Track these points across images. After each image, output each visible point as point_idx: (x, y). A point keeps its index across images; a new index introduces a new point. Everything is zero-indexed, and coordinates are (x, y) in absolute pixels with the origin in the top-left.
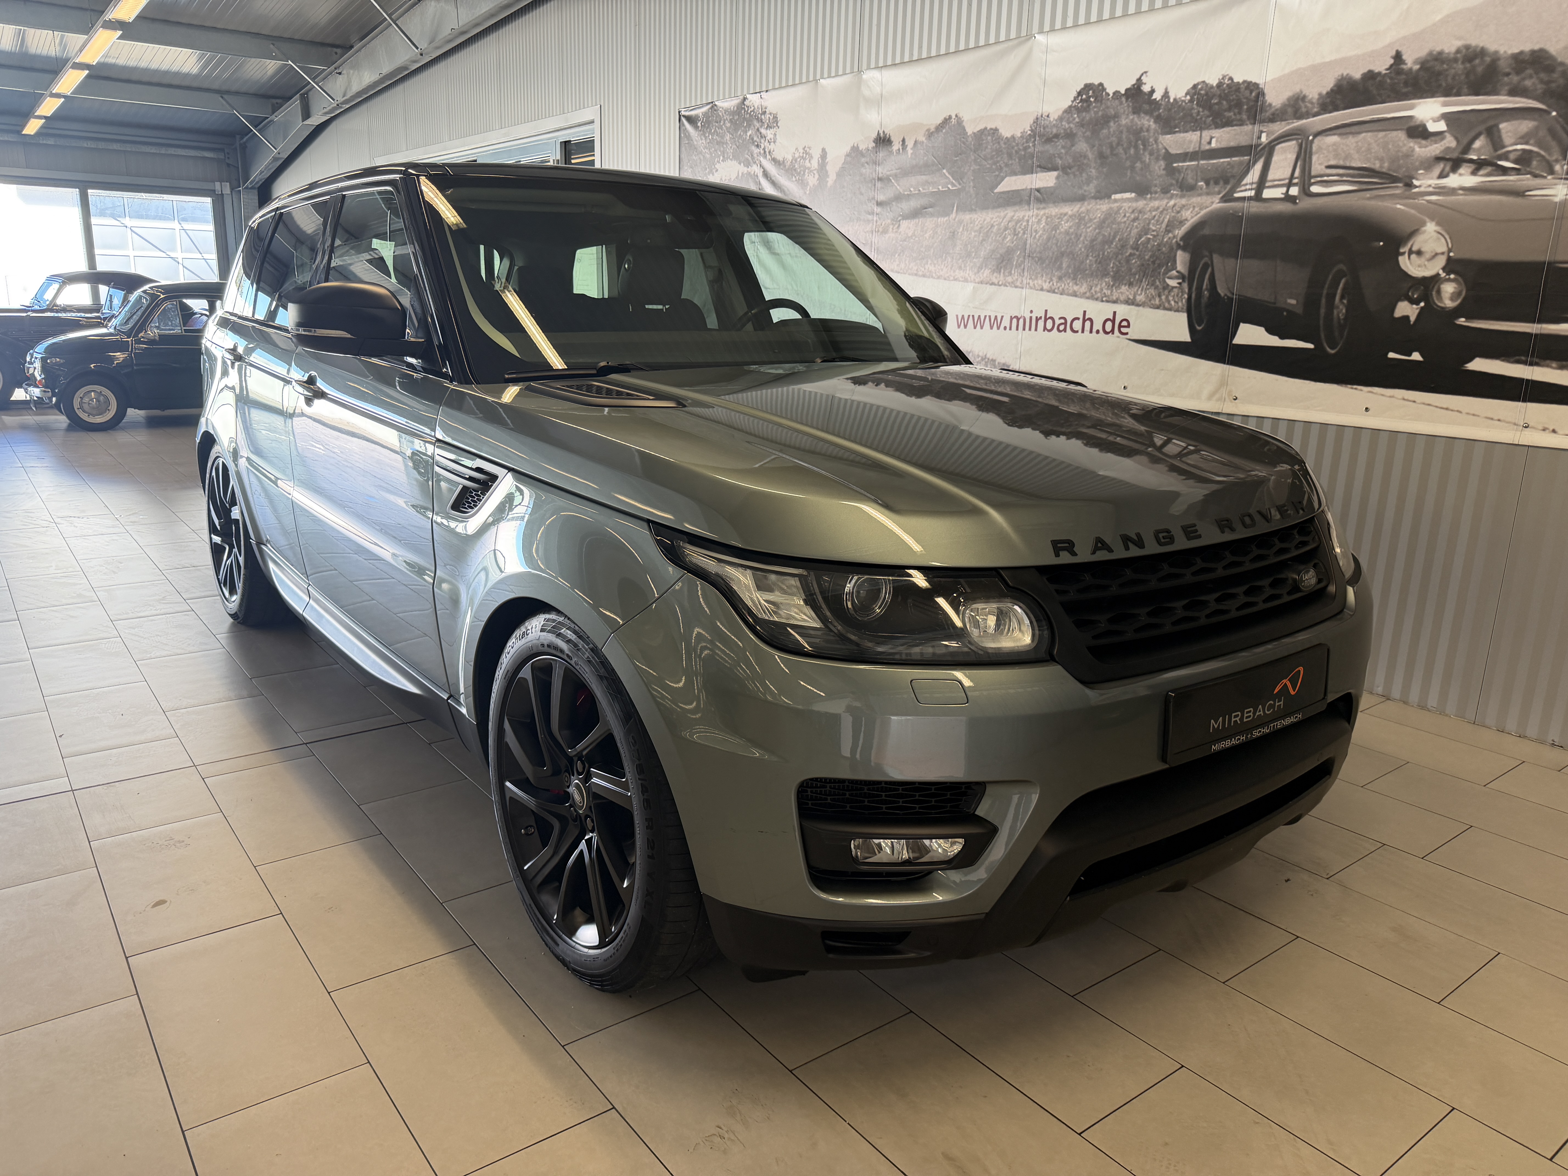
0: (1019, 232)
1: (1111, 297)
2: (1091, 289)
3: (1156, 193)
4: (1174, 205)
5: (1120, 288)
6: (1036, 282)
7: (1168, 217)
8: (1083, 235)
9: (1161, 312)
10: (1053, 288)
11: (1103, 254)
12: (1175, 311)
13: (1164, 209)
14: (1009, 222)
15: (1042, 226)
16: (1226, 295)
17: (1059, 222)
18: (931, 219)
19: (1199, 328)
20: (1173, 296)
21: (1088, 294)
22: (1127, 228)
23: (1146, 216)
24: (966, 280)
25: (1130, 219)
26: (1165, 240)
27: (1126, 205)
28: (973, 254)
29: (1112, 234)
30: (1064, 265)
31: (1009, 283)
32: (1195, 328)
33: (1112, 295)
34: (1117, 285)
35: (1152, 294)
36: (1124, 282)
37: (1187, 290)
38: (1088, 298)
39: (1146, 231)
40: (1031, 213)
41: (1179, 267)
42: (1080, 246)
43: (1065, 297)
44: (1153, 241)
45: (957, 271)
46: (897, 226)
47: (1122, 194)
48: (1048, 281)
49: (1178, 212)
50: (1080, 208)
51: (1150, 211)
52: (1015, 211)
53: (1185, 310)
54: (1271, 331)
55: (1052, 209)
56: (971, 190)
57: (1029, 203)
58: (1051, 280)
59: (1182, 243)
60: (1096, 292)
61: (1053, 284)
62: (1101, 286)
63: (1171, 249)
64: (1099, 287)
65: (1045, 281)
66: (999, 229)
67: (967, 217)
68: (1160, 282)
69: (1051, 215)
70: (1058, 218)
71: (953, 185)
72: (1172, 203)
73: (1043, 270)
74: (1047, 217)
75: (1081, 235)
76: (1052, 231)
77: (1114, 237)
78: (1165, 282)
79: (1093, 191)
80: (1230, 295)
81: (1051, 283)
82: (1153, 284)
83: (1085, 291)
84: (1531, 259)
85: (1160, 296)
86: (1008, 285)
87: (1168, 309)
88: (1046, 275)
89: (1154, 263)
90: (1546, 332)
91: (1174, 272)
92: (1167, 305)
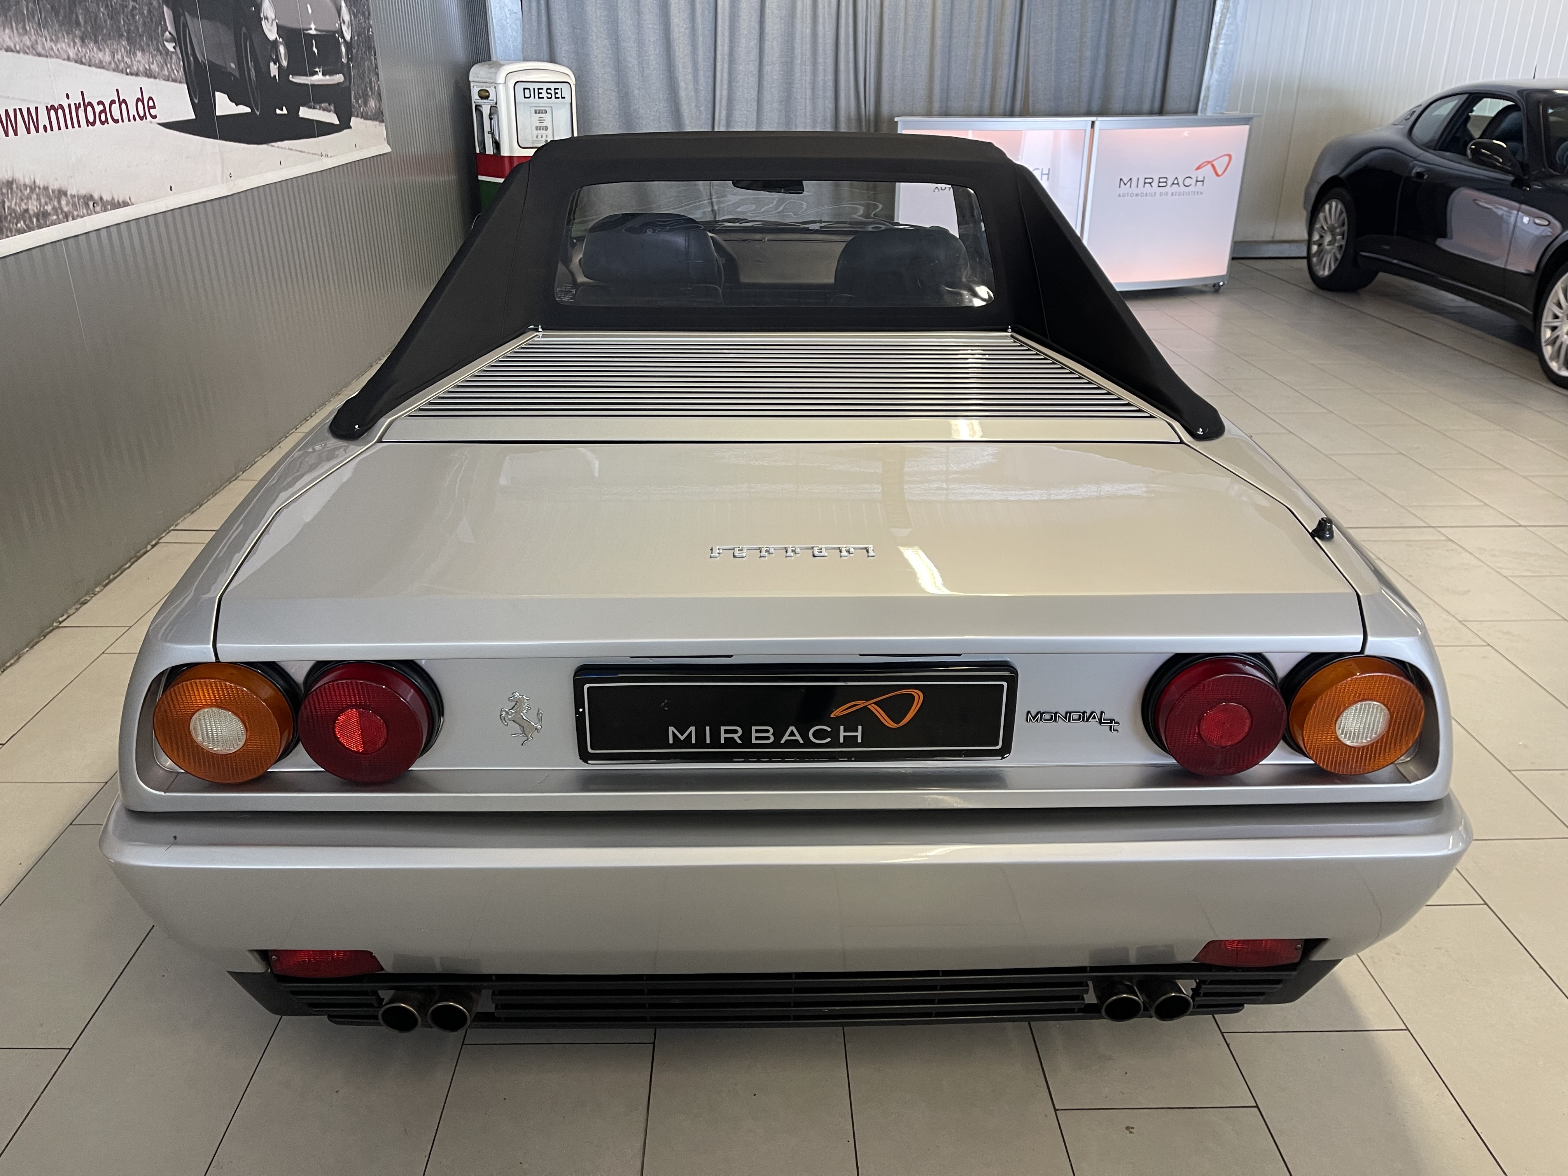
1: (132, 68)
2: (114, 57)
5: (137, 56)
6: (59, 45)
9: (171, 86)
10: (80, 55)
11: (112, 6)
12: (180, 83)
16: (202, 61)
19: (196, 100)
20: (175, 65)
21: (113, 65)
31: (28, 48)
32: (194, 101)
33: (132, 64)
34: (132, 49)
35: (160, 63)
36: (138, 46)
37: (181, 57)
38: (114, 70)
41: (168, 27)
43: (93, 69)
48: (72, 44)
53: (185, 81)
54: (231, 98)
60: (118, 60)
61: (78, 50)
62: (121, 53)
63: (159, 3)
64: (119, 53)
65: (69, 45)
68: (160, 45)
73: (60, 26)
78: (165, 46)
80: (204, 60)
81: (76, 48)
82: (158, 50)
83: (110, 59)
84: (295, 26)
85: (166, 65)
86: (28, 51)
87: (175, 81)
88: (67, 34)
89: (151, 20)
90: (312, 83)
91: (167, 33)
92: (173, 76)
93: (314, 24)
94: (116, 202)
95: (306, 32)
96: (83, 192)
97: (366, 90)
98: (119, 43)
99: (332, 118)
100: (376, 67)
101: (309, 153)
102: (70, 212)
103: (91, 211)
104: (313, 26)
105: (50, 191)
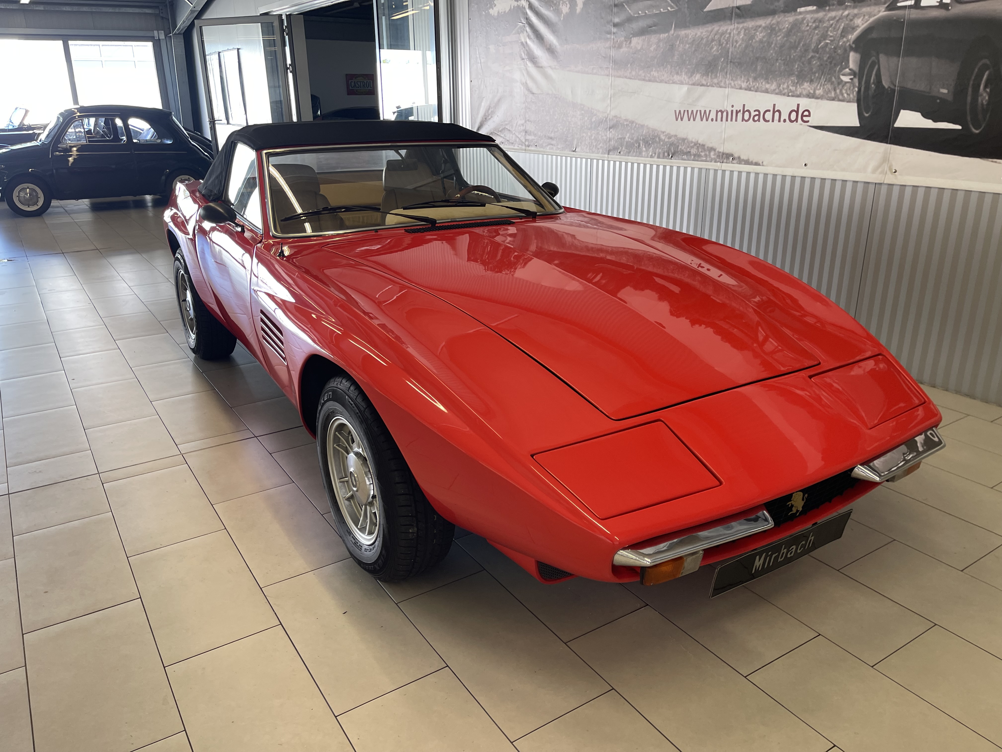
0: (723, 42)
1: (796, 92)
2: (780, 86)
3: (833, 5)
4: (848, 15)
5: (803, 85)
6: (736, 82)
7: (843, 24)
8: (774, 42)
9: (836, 103)
10: (750, 86)
11: (790, 57)
12: (847, 102)
13: (840, 19)
14: (715, 35)
15: (741, 37)
16: (889, 87)
17: (755, 33)
18: (655, 35)
19: (867, 115)
20: (846, 90)
21: (777, 91)
22: (810, 35)
23: (824, 25)
24: (682, 83)
25: (812, 28)
26: (841, 43)
27: (809, 16)
28: (688, 62)
29: (797, 40)
30: (759, 68)
31: (715, 84)
32: (863, 115)
33: (796, 90)
34: (800, 82)
35: (828, 89)
36: (807, 80)
37: (857, 85)
38: (777, 94)
39: (824, 36)
40: (732, 27)
41: (851, 65)
42: (771, 52)
44: (830, 45)
45: (675, 76)
46: (629, 42)
47: (806, 8)
48: (746, 81)
49: (851, 20)
50: (772, 21)
51: (828, 20)
52: (720, 26)
53: (855, 101)
54: (926, 115)
55: (749, 23)
56: (686, 10)
57: (731, 19)
58: (748, 80)
59: (854, 46)
60: (783, 89)
61: (750, 84)
62: (787, 84)
63: (845, 50)
64: (786, 84)
65: (744, 82)
66: (707, 41)
67: (683, 32)
68: (835, 78)
69: (748, 28)
70: (754, 30)
71: (672, 7)
72: (846, 13)
73: (742, 72)
74: (745, 30)
75: (772, 43)
76: (749, 40)
77: (799, 43)
78: (839, 78)
79: (782, 6)
81: (748, 83)
82: (830, 80)
83: (775, 88)
85: (835, 90)
86: (714, 85)
88: (744, 76)
89: (831, 63)
91: (847, 70)
92: (841, 97)
94: (750, 161)
96: (726, 151)
102: (714, 159)
103: (730, 161)
105: (706, 147)
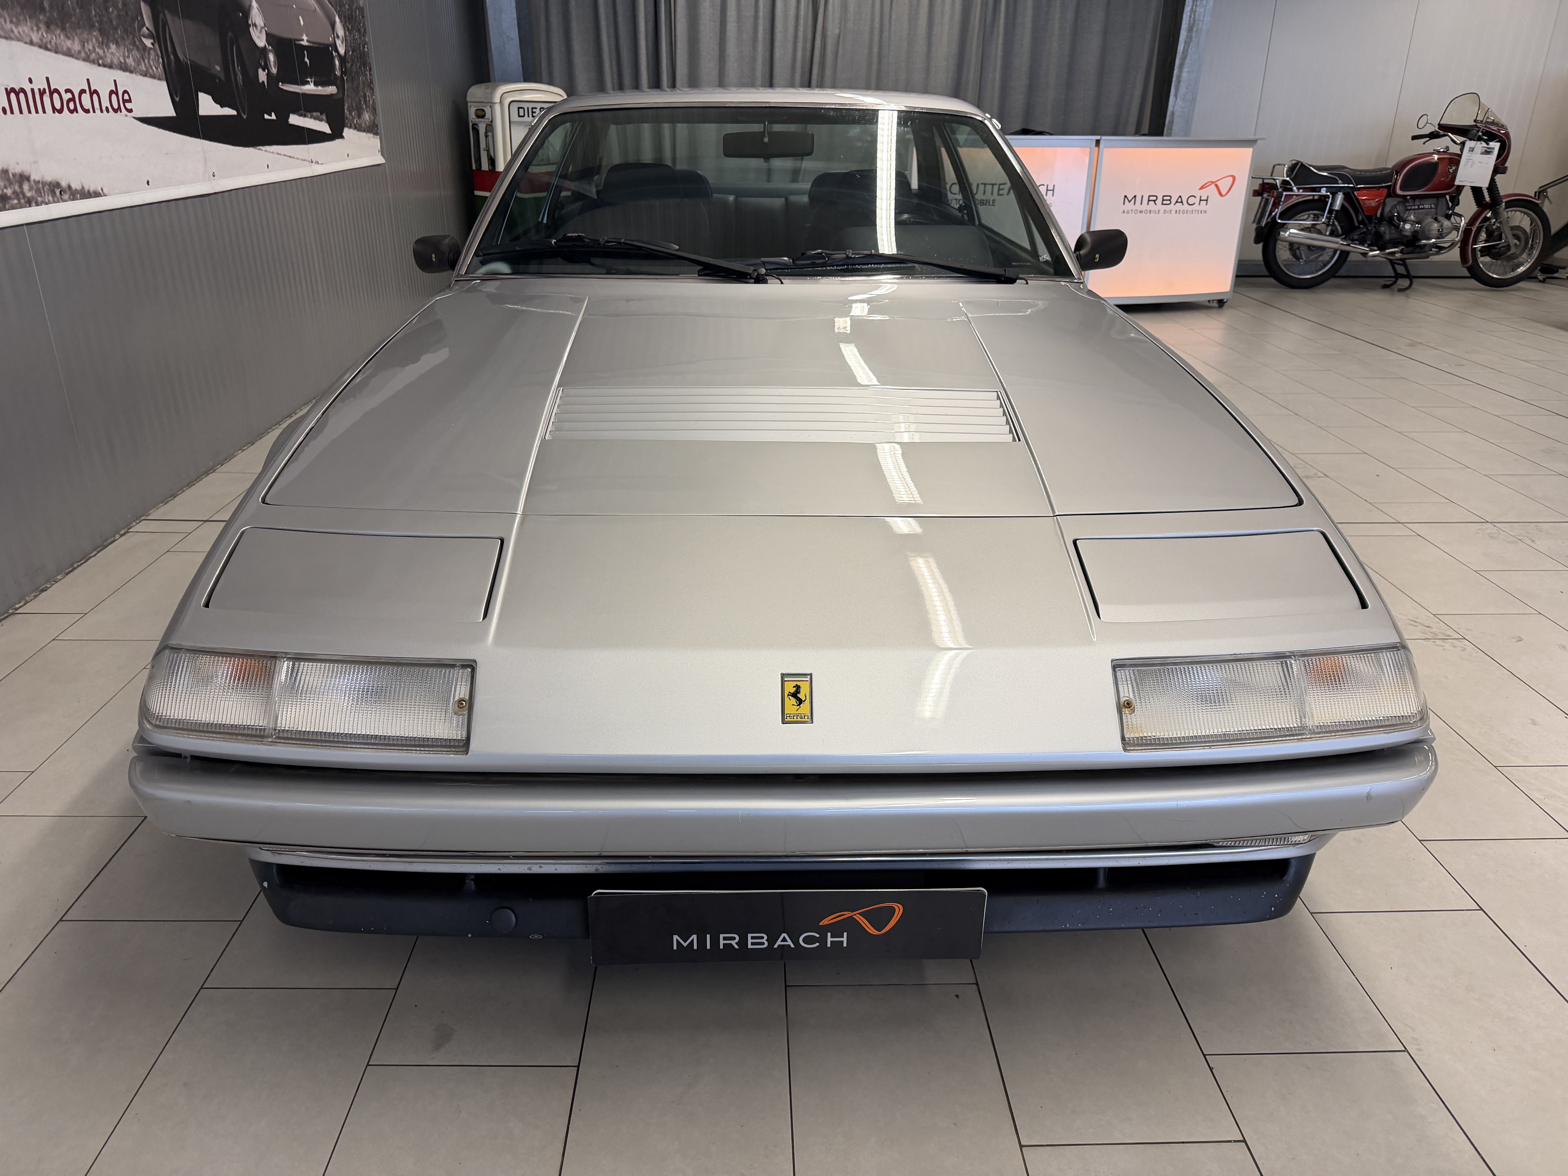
2: (84, 46)
5: (110, 48)
6: (21, 30)
10: (44, 41)
12: (158, 79)
16: (183, 60)
19: (177, 99)
20: (152, 60)
21: (83, 54)
32: (174, 99)
33: (105, 56)
34: (105, 41)
35: (136, 57)
36: (111, 38)
37: (159, 53)
38: (84, 60)
41: (145, 22)
43: (61, 56)
48: (35, 28)
53: (164, 78)
54: (214, 99)
60: (89, 50)
65: (32, 29)
68: (136, 40)
73: (22, 9)
78: (141, 40)
80: (186, 60)
81: (40, 33)
82: (134, 44)
83: (79, 48)
84: (286, 35)
85: (144, 61)
87: (153, 77)
88: (30, 19)
89: (127, 14)
90: (303, 92)
91: (145, 28)
92: (151, 72)
93: (306, 36)
94: (86, 191)
95: (298, 42)
96: (48, 178)
97: (361, 103)
98: (90, 33)
99: (324, 127)
100: (371, 82)
101: (299, 159)
102: (33, 198)
103: (57, 197)
104: (305, 37)
105: (11, 176)
